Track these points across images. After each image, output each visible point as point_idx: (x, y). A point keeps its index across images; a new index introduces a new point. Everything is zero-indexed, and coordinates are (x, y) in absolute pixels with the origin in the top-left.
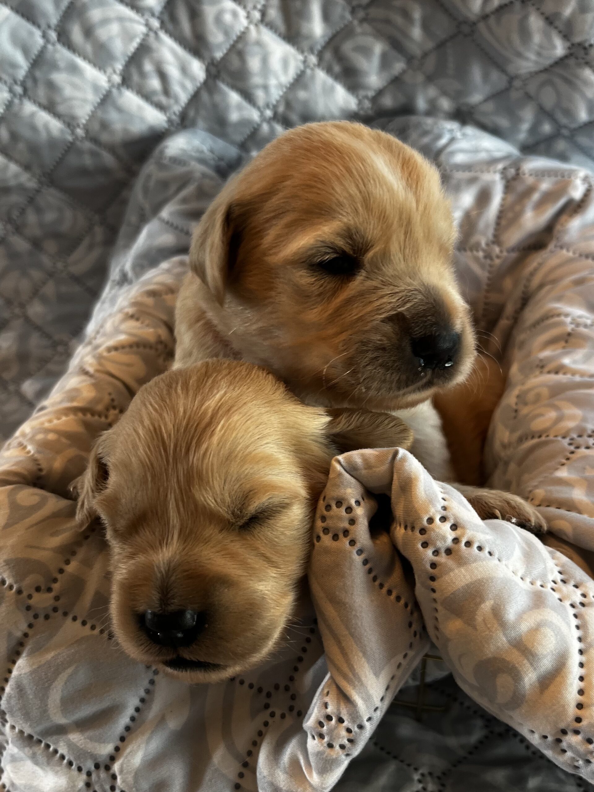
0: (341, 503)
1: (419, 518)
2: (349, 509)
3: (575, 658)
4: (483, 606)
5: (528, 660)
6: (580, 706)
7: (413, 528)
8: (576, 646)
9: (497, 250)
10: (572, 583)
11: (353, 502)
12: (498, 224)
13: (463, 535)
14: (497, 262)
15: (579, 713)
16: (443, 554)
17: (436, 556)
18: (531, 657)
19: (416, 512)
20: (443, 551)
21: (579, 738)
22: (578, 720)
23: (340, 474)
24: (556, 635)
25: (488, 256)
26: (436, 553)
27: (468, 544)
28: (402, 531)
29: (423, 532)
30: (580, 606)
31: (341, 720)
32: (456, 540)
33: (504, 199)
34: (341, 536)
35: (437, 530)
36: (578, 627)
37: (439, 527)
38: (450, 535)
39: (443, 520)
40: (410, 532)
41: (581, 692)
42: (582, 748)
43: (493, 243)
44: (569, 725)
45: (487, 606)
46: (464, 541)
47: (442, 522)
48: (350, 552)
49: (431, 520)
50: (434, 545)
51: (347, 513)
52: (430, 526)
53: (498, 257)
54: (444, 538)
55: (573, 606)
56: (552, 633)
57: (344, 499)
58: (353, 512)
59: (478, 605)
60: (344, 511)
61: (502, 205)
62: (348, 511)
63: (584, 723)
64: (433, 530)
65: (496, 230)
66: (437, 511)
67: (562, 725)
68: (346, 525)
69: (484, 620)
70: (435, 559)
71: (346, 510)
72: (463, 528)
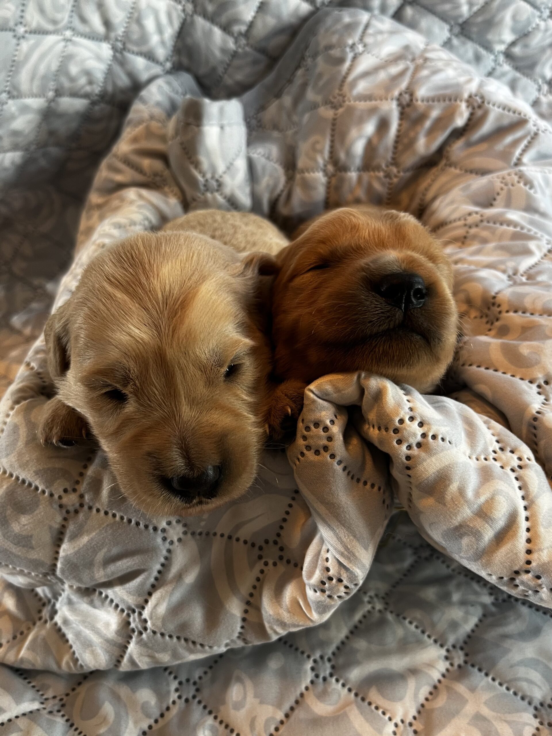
0: (318, 424)
1: (392, 420)
2: (326, 429)
3: (523, 514)
4: (451, 487)
5: (488, 524)
6: (529, 552)
7: (387, 429)
8: (521, 504)
9: (394, 170)
10: (509, 449)
11: (328, 422)
12: (395, 148)
13: (429, 430)
14: (395, 180)
15: (529, 557)
16: (415, 448)
17: (409, 450)
18: (490, 522)
19: (388, 415)
20: (414, 445)
21: (530, 575)
22: (529, 562)
23: (314, 401)
24: (507, 500)
25: (388, 176)
26: (409, 447)
27: (434, 437)
28: (377, 431)
29: (396, 431)
30: (519, 470)
31: (340, 581)
32: (424, 435)
33: (400, 125)
34: (322, 451)
35: (408, 429)
36: (520, 488)
37: (409, 426)
38: (419, 431)
39: (411, 420)
40: (384, 433)
41: (529, 541)
42: (532, 583)
43: (392, 164)
44: (522, 567)
45: (454, 487)
46: (430, 434)
47: (411, 421)
48: (332, 465)
49: (401, 421)
50: (407, 441)
51: (324, 432)
52: (402, 426)
53: (396, 176)
54: (415, 435)
55: (513, 470)
56: (504, 499)
57: (321, 421)
58: (329, 431)
59: (446, 486)
60: (322, 431)
61: (399, 131)
62: (325, 430)
63: (534, 564)
64: (405, 429)
65: (394, 153)
66: (405, 413)
67: (516, 568)
68: (325, 442)
69: (452, 499)
70: (409, 452)
71: (323, 429)
72: (429, 424)
